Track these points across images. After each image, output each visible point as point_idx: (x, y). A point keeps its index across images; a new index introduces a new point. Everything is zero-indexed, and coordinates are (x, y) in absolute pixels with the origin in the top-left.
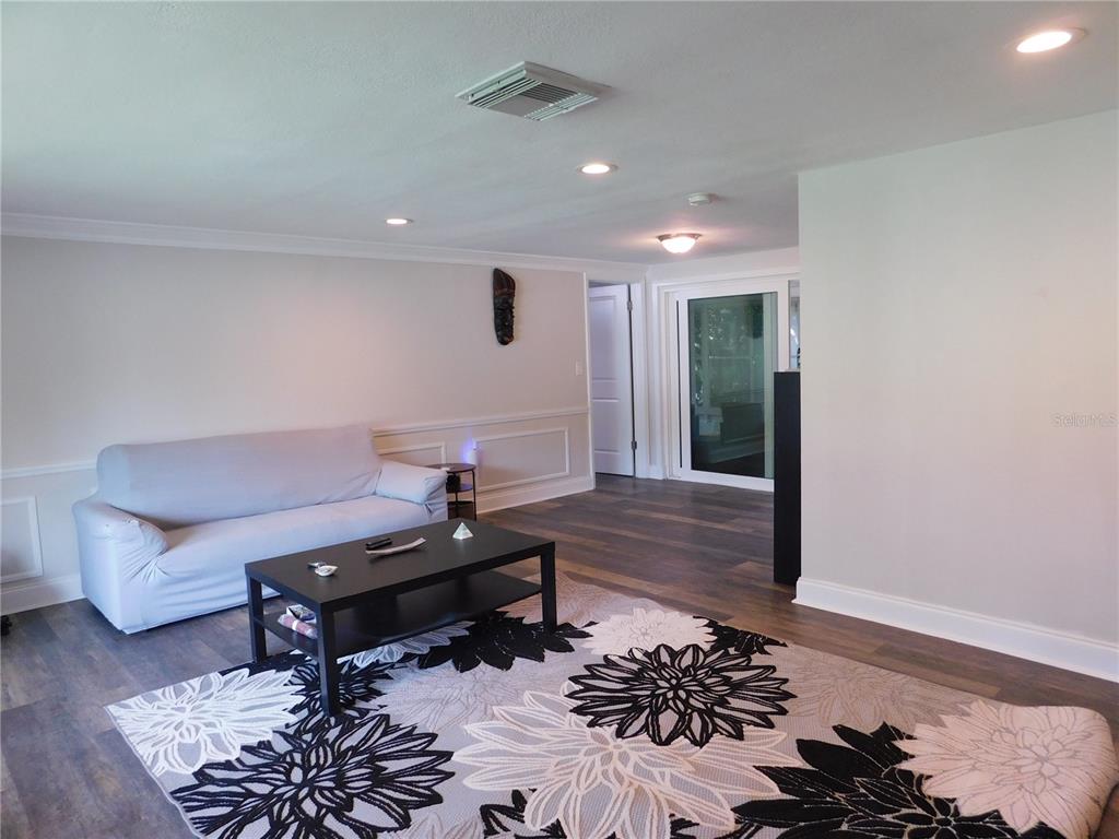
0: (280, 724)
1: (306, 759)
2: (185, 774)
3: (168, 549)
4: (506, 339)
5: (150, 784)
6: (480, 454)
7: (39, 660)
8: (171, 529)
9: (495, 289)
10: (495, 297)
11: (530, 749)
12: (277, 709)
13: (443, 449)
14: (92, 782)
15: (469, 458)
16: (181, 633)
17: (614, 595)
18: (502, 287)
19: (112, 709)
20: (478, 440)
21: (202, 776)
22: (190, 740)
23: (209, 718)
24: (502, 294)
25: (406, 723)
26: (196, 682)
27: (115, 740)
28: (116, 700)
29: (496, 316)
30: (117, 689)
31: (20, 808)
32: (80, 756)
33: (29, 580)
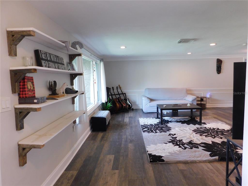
0: (155, 123)
1: (155, 126)
2: (143, 124)
3: (150, 102)
4: (219, 73)
5: (139, 124)
6: (211, 96)
7: (135, 113)
8: (151, 100)
9: (217, 63)
10: (217, 64)
11: (182, 132)
12: (155, 122)
13: (202, 94)
14: (135, 123)
15: (208, 96)
16: (151, 114)
17: (219, 121)
18: (219, 62)
19: (139, 118)
20: (211, 93)
21: (144, 125)
22: (145, 122)
23: (148, 121)
24: (218, 64)
25: (169, 126)
26: (149, 118)
27: (138, 121)
28: (140, 118)
29: (217, 68)
30: (141, 117)
31: (128, 123)
32: (135, 121)
33: (137, 105)
